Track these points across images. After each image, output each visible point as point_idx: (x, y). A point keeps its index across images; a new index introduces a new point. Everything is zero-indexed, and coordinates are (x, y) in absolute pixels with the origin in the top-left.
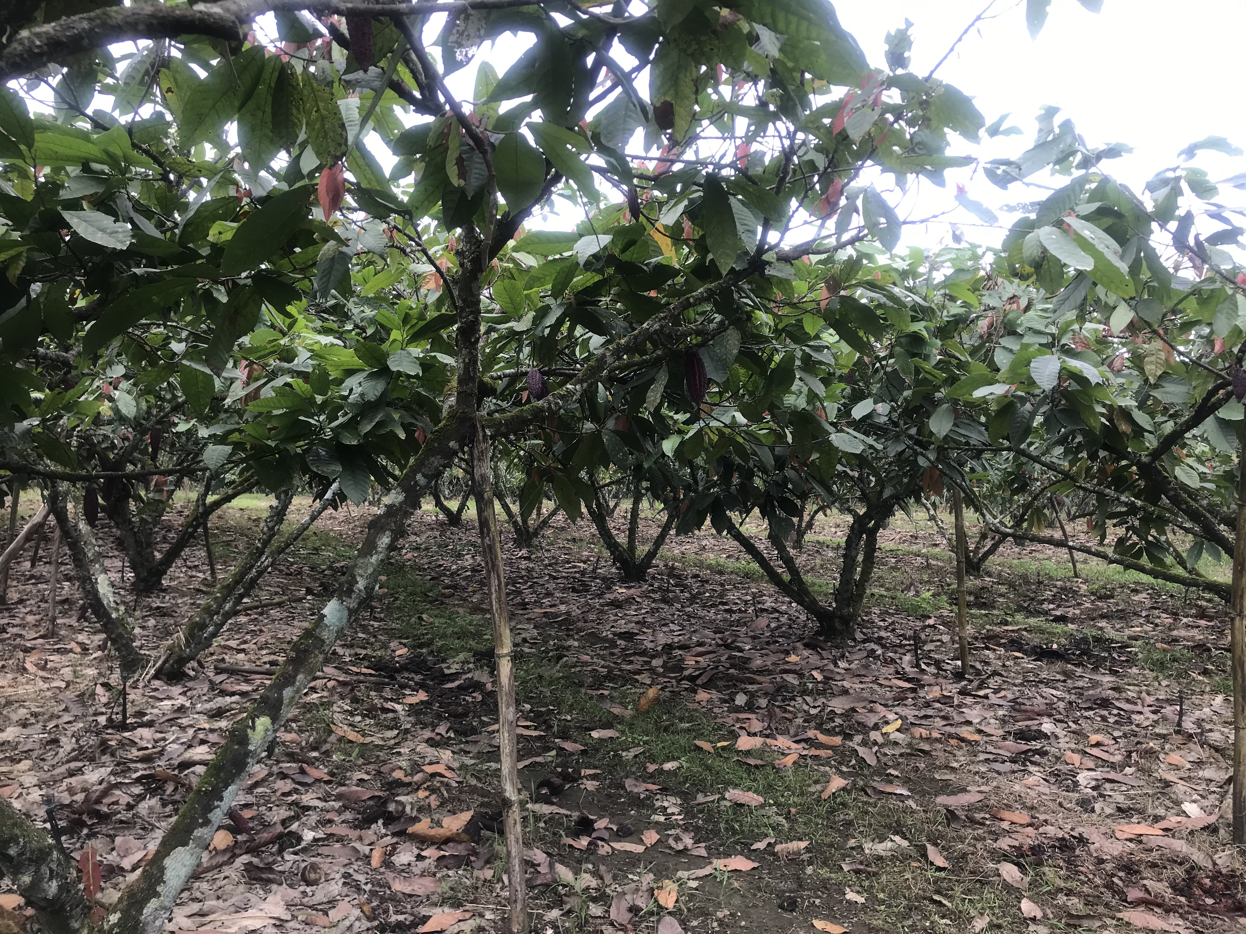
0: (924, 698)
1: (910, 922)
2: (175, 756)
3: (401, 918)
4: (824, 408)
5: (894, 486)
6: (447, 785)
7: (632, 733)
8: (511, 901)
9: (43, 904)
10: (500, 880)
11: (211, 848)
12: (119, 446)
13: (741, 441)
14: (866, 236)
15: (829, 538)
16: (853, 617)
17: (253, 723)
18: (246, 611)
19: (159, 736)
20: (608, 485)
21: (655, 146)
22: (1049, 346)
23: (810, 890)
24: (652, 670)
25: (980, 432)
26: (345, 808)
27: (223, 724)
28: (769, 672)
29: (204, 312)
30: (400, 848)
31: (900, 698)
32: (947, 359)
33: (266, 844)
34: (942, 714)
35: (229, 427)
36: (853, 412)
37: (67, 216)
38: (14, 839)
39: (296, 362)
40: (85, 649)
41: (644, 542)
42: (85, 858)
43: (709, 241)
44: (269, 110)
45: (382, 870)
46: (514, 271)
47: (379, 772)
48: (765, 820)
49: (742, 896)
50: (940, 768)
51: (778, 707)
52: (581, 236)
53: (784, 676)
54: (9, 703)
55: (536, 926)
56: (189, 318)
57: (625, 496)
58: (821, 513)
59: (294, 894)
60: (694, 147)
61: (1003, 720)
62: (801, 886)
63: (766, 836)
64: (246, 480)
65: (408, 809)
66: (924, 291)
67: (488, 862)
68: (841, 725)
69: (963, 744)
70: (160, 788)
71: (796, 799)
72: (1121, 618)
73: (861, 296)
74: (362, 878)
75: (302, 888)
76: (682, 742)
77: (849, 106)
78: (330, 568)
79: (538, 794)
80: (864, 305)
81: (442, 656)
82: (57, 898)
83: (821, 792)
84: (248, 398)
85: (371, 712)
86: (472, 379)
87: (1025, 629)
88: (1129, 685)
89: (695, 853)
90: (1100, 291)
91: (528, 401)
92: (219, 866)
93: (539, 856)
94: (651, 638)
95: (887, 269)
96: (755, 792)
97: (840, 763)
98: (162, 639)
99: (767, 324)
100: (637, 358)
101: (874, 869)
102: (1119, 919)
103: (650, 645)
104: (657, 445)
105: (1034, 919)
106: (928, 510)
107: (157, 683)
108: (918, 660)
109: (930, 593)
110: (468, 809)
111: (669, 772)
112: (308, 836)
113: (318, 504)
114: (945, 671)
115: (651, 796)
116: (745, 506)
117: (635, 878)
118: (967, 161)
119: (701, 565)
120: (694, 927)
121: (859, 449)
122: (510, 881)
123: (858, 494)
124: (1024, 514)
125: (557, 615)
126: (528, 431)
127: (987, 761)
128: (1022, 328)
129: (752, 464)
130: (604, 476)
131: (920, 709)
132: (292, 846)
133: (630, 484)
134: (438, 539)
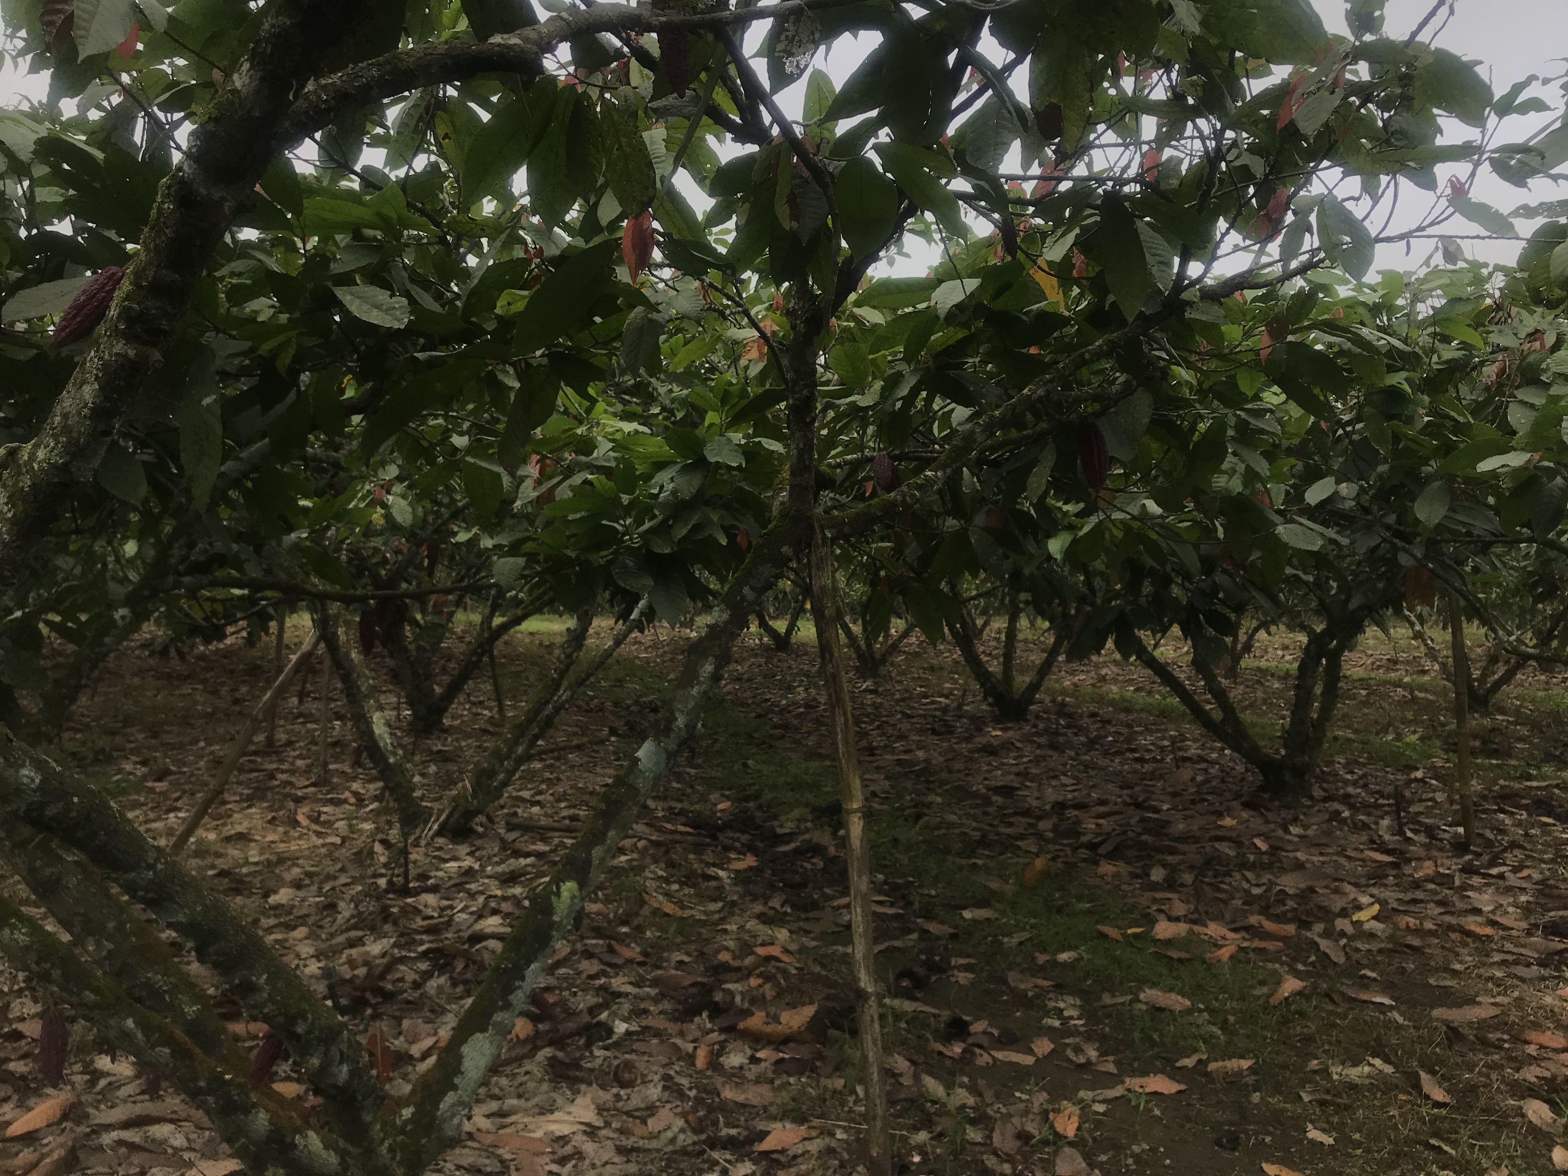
0: (1412, 875)
1: (1397, 1173)
2: (464, 927)
3: (733, 1132)
4: (1267, 491)
5: (1365, 594)
6: (785, 972)
7: (1016, 914)
8: (866, 1117)
9: (332, 1092)
10: (853, 1092)
11: (513, 1035)
12: (392, 561)
13: (1154, 536)
14: (1322, 261)
15: (1274, 664)
16: (1309, 768)
17: (558, 888)
18: (540, 755)
19: (445, 903)
20: (973, 598)
21: (1036, 160)
23: (1257, 1123)
24: (1039, 836)
25: (1488, 519)
26: (662, 996)
27: (517, 890)
28: (1196, 840)
29: (487, 399)
30: (730, 1047)
31: (1377, 875)
32: (1438, 420)
33: (572, 1035)
34: (1439, 897)
35: (519, 535)
36: (1307, 496)
37: (340, 293)
39: (595, 455)
40: (360, 800)
41: (1024, 670)
42: (373, 1040)
43: (1109, 279)
44: (562, 151)
45: (709, 1073)
46: (855, 332)
47: (702, 954)
48: (1194, 1030)
49: (1165, 1126)
50: (1437, 970)
51: (1209, 884)
52: (940, 282)
53: (1216, 845)
54: (281, 861)
55: (899, 1151)
56: (470, 407)
57: (998, 612)
58: (1262, 631)
59: (606, 1096)
60: (1086, 159)
61: (1527, 909)
62: (1244, 1117)
63: (1195, 1050)
64: (538, 598)
65: (738, 999)
66: (1403, 331)
67: (837, 1068)
68: (1294, 909)
69: (1469, 940)
70: (448, 964)
71: (1234, 1004)
73: (1316, 341)
74: (684, 1082)
75: (615, 1091)
76: (1082, 926)
77: (1300, 91)
78: (637, 703)
79: (898, 986)
80: (1319, 353)
81: (773, 812)
82: (348, 1084)
83: (1271, 995)
84: (539, 502)
85: (690, 879)
86: (808, 468)
87: (1557, 786)
89: (1102, 1068)
91: (874, 494)
92: (519, 1060)
93: (901, 1064)
94: (1036, 794)
95: (1351, 304)
96: (1178, 993)
97: (1295, 960)
98: (445, 788)
99: (1187, 382)
100: (1014, 433)
101: (1344, 1100)
103: (1035, 803)
104: (1041, 544)
106: (1412, 625)
107: (440, 841)
108: (1401, 826)
109: (1417, 736)
110: (811, 1003)
111: (1064, 964)
112: (621, 1027)
113: (621, 626)
114: (1441, 840)
115: (1042, 993)
116: (1161, 623)
117: (1024, 1097)
118: (1466, 151)
119: (1100, 700)
120: (1102, 1163)
121: (1316, 545)
122: (867, 1092)
123: (1313, 605)
124: (1552, 630)
125: (912, 763)
126: (874, 531)
127: (1504, 962)
128: (1549, 374)
129: (1168, 568)
130: (970, 586)
131: (1405, 891)
132: (602, 1040)
133: (1004, 596)
134: (764, 668)
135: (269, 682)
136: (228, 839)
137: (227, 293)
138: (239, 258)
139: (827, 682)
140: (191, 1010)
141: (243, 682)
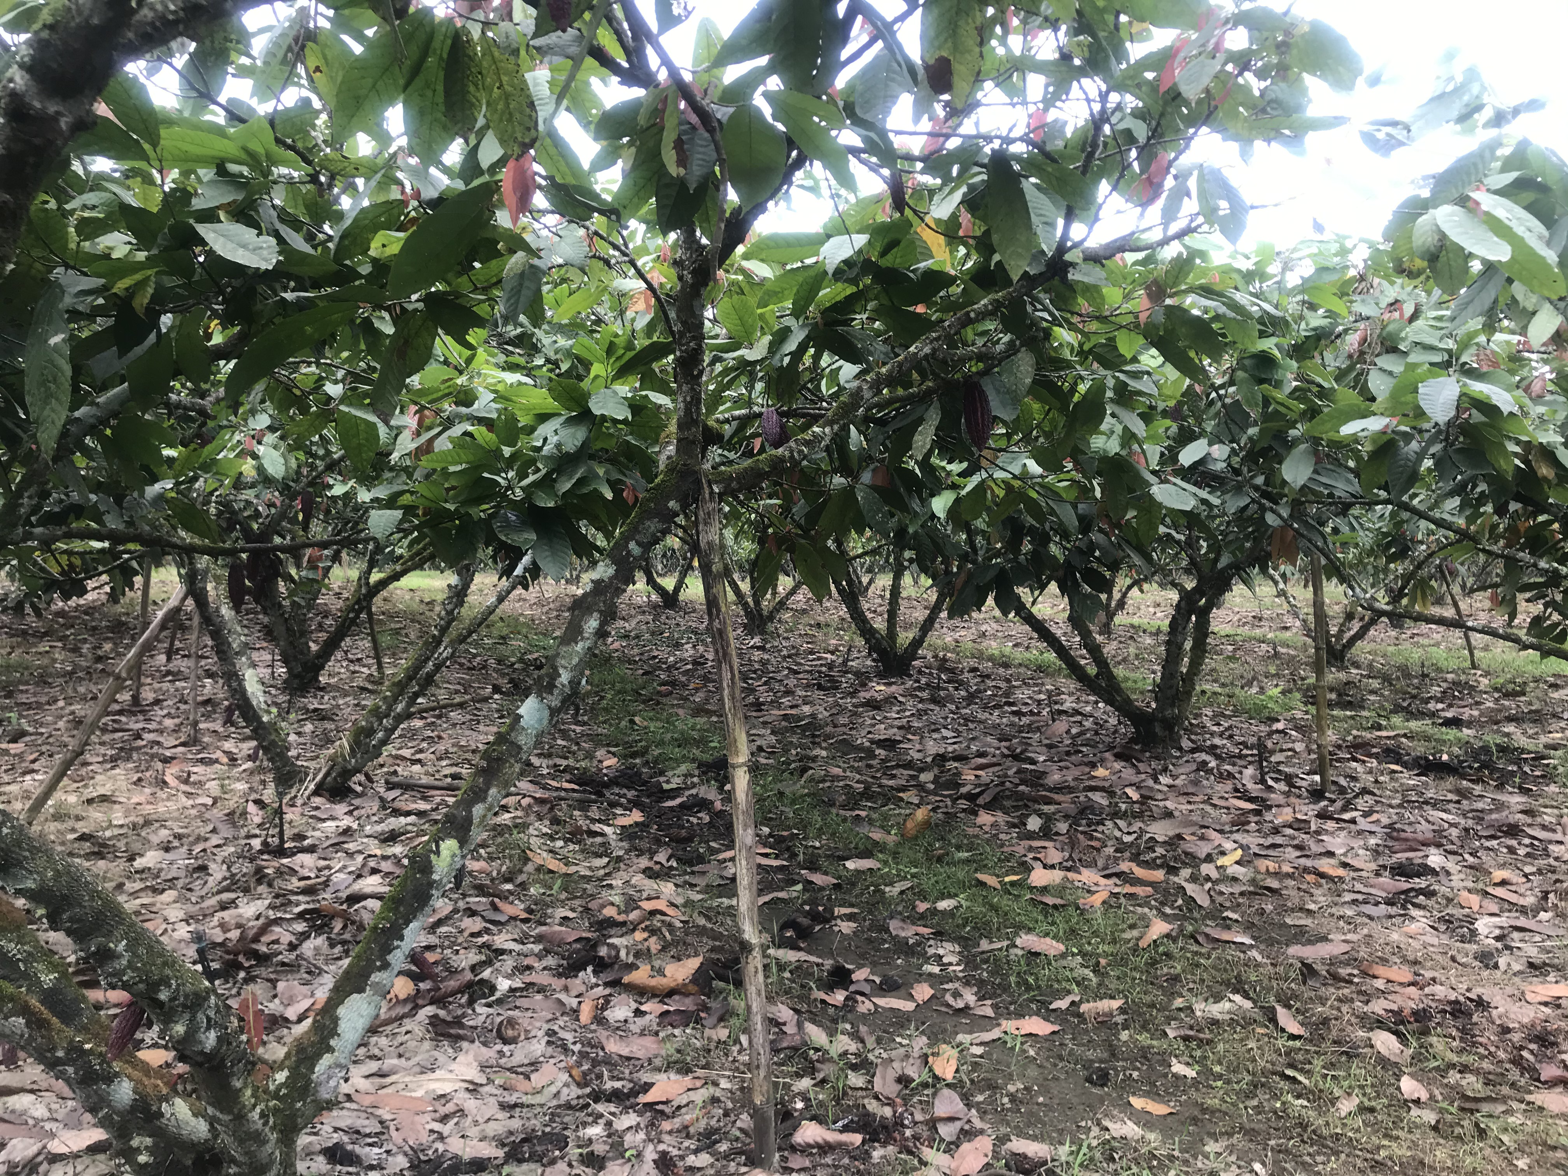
0: (1272, 822)
1: (1255, 1102)
2: (342, 887)
3: (618, 1084)
4: (1143, 451)
5: (1233, 553)
6: (670, 925)
7: (897, 864)
8: (751, 1066)
9: (200, 1059)
10: (737, 1041)
11: (392, 995)
12: (264, 514)
13: (1034, 495)
14: (1199, 226)
15: (1146, 621)
16: (1177, 720)
17: (438, 846)
18: (422, 713)
19: (323, 863)
20: (859, 556)
21: (926, 116)
22: (1446, 365)
23: (1126, 1060)
24: (921, 787)
25: (1349, 481)
26: (547, 951)
27: (397, 849)
28: (1070, 790)
29: (363, 347)
30: (614, 1001)
31: (1240, 823)
32: (1305, 385)
33: (453, 994)
34: (1296, 842)
35: (396, 488)
36: (1180, 457)
37: (202, 229)
38: (165, 982)
39: (476, 406)
40: (233, 760)
41: (907, 627)
42: (244, 1005)
43: (995, 238)
44: (440, 88)
45: (593, 1027)
46: (743, 285)
47: (587, 909)
48: (1068, 973)
49: (1040, 1066)
50: (1292, 910)
51: (1082, 833)
52: (829, 236)
53: (1090, 794)
54: (147, 823)
55: (782, 1098)
56: (345, 354)
57: (882, 569)
58: (1135, 589)
59: (489, 1054)
60: (974, 117)
61: (1376, 851)
62: (1113, 1055)
63: (1069, 992)
64: (418, 554)
65: (623, 954)
66: (1275, 297)
67: (721, 1019)
68: (1164, 856)
69: (1323, 881)
70: (326, 925)
71: (1106, 948)
72: (1535, 721)
73: (1193, 305)
74: (569, 1036)
75: (498, 1047)
76: (961, 875)
77: (1182, 55)
78: (521, 660)
79: (782, 937)
80: (1198, 318)
81: (659, 767)
82: (216, 1050)
83: (1138, 939)
84: (418, 453)
85: (575, 836)
86: (695, 422)
87: (1405, 736)
88: (1546, 807)
89: (979, 1012)
90: (1518, 290)
91: (762, 450)
92: (400, 1018)
93: (784, 1013)
94: (918, 747)
95: (1227, 271)
96: (1054, 938)
97: (1163, 904)
98: (321, 747)
99: (1069, 344)
100: (900, 392)
101: (1207, 1035)
102: (1528, 1103)
103: (917, 756)
104: (925, 502)
105: (1417, 1102)
106: (1276, 583)
107: (317, 801)
108: (1263, 774)
109: (1279, 689)
110: (696, 955)
111: (944, 912)
112: (503, 985)
113: (504, 583)
114: (1299, 788)
115: (922, 940)
116: (1039, 580)
117: (905, 1042)
118: (1336, 122)
119: (980, 656)
120: (978, 1103)
121: (1188, 504)
122: (750, 1042)
123: (1184, 564)
124: (1403, 587)
125: (799, 718)
126: (762, 489)
127: (1354, 902)
128: (1407, 343)
129: (1047, 526)
130: (856, 544)
131: (1266, 836)
132: (484, 996)
133: (888, 556)
134: (651, 625)
135: (134, 639)
136: (90, 801)
137: (77, 228)
138: (91, 190)
139: (713, 637)
140: (48, 979)
141: (107, 639)
